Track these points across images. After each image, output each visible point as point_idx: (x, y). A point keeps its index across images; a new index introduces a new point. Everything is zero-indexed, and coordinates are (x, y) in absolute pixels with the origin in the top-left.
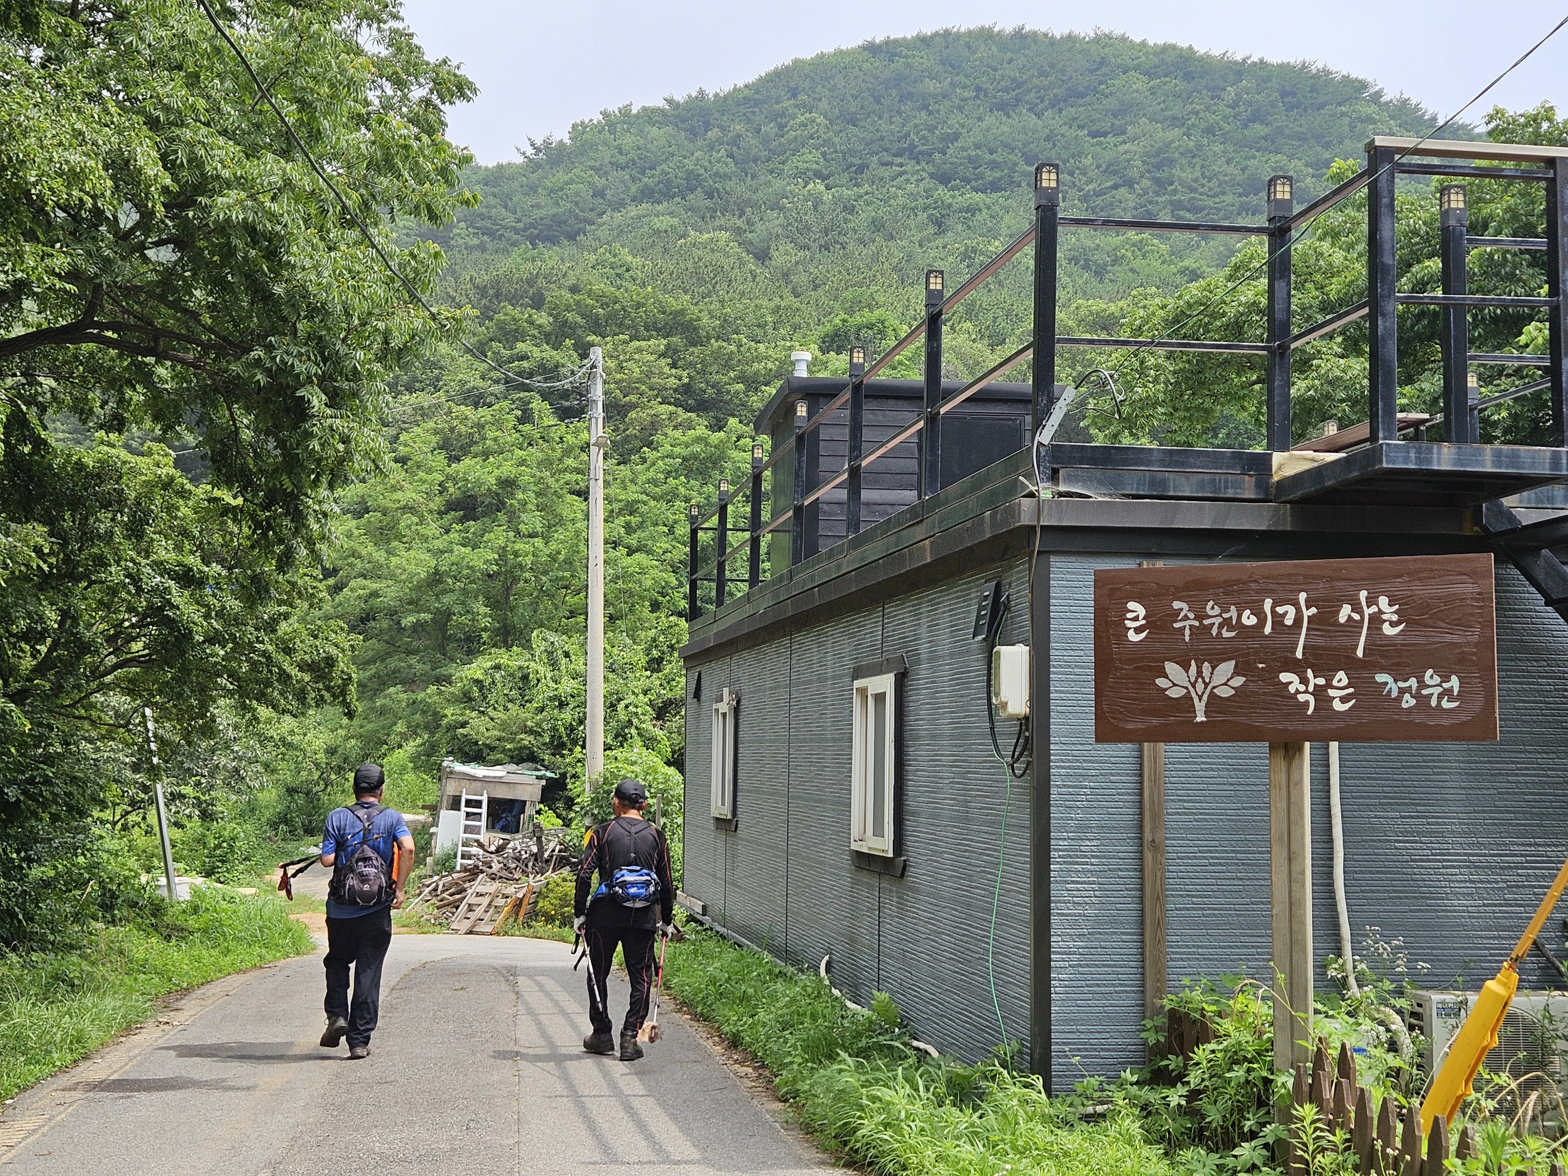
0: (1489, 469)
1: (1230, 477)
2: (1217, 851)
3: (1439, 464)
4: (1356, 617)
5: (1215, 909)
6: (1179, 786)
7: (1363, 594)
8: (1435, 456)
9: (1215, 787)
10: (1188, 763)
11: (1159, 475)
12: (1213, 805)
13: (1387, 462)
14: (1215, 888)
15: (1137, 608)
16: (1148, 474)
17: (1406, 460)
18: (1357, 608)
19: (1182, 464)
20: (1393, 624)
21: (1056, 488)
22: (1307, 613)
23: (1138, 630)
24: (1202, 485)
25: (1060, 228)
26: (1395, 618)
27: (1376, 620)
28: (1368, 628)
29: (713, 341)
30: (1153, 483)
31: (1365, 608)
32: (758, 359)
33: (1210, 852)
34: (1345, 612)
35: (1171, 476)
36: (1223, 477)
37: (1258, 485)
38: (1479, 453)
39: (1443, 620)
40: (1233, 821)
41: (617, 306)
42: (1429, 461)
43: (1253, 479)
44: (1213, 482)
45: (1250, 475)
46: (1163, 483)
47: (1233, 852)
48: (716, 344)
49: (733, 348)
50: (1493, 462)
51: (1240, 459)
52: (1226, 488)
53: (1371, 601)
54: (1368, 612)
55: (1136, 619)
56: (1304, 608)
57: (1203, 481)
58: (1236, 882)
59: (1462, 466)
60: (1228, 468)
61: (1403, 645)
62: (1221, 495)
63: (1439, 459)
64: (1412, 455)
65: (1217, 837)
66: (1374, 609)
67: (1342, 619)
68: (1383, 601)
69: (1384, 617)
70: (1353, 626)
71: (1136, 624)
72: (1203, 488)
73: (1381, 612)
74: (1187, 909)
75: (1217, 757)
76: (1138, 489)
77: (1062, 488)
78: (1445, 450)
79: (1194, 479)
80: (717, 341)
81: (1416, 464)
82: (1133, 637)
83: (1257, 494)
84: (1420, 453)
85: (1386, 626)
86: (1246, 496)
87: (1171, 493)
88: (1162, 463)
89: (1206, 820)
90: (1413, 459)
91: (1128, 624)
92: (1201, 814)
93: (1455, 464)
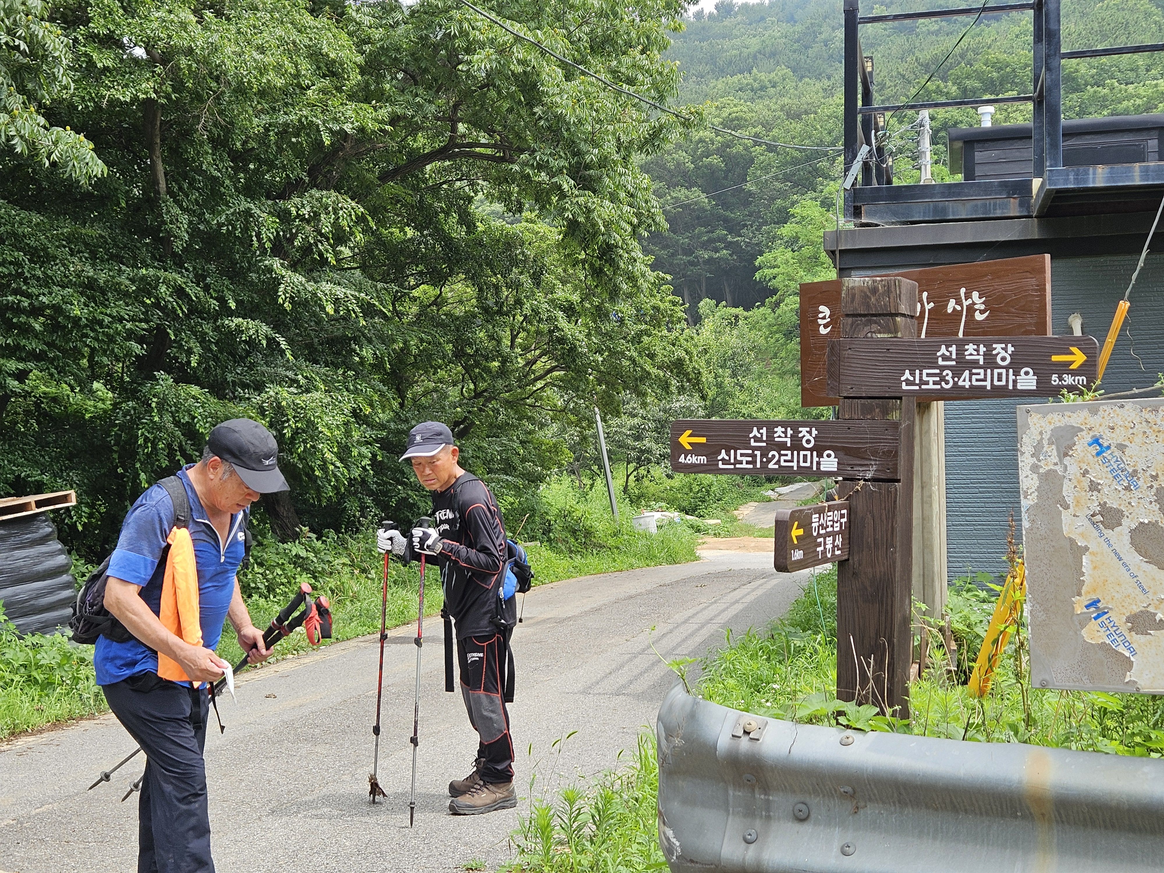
0: (1138, 183)
1: (998, 201)
2: (985, 483)
3: (1094, 182)
4: (958, 308)
5: (984, 525)
6: (955, 435)
7: (963, 290)
8: (1091, 176)
9: (983, 435)
10: (961, 418)
11: (941, 204)
12: (982, 449)
13: (1050, 185)
14: (984, 509)
15: (825, 310)
16: (931, 204)
17: (1066, 181)
18: (959, 302)
19: (959, 195)
20: (982, 312)
21: (858, 221)
22: (928, 307)
23: (826, 326)
24: (975, 209)
25: (860, 26)
26: (983, 307)
27: (971, 309)
28: (966, 316)
29: (1089, 87)
30: (936, 210)
31: (964, 301)
32: (1129, 98)
33: (980, 483)
34: (952, 305)
35: (951, 204)
36: (992, 201)
37: (1021, 205)
38: (1130, 170)
39: (1013, 307)
40: (999, 460)
41: (1008, 69)
42: (1086, 181)
43: (1017, 201)
44: (985, 205)
45: (1014, 198)
46: (944, 210)
47: (998, 482)
48: (1092, 90)
49: (1106, 91)
50: (1141, 176)
51: (1006, 187)
52: (995, 209)
53: (968, 296)
54: (966, 303)
55: (824, 318)
56: (926, 304)
57: (976, 206)
58: (1000, 505)
59: (1114, 182)
60: (996, 194)
61: (988, 327)
62: (991, 216)
63: (1094, 178)
64: (1071, 177)
65: (985, 472)
66: (969, 301)
67: (950, 311)
68: (975, 295)
69: (976, 307)
70: (956, 314)
71: (825, 322)
72: (976, 211)
73: (974, 304)
74: (962, 525)
75: (985, 413)
76: (924, 216)
77: (864, 220)
78: (1100, 170)
79: (969, 205)
80: (1092, 87)
81: (1074, 184)
82: (823, 331)
83: (1020, 211)
84: (1077, 175)
85: (977, 313)
86: (1012, 215)
87: (951, 217)
88: (943, 195)
89: (976, 460)
90: (1072, 180)
91: (820, 322)
92: (972, 455)
93: (1107, 182)
